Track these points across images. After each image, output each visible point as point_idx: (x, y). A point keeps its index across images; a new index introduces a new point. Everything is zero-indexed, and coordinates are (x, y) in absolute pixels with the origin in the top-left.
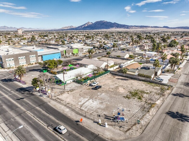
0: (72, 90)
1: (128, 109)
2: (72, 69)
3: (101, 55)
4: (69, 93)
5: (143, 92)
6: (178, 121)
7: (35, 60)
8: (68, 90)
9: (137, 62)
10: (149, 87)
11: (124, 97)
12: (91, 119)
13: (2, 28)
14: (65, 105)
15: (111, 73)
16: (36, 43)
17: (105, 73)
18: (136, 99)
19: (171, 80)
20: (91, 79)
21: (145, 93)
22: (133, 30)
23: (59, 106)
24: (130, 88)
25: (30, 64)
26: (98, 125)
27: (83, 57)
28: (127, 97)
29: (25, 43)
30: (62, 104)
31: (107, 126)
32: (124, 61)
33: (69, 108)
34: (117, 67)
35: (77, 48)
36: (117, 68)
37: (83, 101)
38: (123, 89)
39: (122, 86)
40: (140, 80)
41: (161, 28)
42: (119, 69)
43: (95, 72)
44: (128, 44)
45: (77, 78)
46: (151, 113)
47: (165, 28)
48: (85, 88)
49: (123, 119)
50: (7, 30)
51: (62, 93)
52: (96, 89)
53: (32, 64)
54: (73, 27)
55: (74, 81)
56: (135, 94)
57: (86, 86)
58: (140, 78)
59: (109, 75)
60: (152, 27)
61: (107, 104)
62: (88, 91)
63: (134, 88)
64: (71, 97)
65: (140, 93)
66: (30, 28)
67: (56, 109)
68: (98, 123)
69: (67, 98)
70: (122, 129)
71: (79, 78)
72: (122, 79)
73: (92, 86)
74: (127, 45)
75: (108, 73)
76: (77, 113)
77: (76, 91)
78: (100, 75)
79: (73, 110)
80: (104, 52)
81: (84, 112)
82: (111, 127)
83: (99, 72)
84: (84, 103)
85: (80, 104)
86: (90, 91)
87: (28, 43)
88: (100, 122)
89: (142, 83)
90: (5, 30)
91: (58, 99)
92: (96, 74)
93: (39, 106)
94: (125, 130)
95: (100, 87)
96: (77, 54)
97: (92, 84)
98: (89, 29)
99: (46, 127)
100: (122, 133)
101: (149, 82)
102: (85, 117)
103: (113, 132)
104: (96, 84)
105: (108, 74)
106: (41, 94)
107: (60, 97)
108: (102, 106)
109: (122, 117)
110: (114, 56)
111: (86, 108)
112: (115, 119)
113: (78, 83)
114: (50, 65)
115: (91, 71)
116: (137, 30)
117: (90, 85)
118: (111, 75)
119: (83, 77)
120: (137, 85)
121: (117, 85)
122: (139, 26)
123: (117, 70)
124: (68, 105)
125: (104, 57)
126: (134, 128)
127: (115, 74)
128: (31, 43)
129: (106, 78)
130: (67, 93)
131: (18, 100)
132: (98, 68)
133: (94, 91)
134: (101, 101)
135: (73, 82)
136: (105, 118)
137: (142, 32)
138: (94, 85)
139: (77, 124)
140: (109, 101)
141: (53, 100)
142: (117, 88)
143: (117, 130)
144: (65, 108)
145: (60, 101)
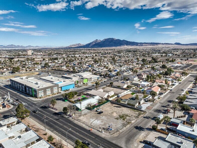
0: (85, 114)
1: (116, 125)
2: (85, 99)
3: (106, 84)
4: (84, 116)
5: (127, 116)
6: (138, 130)
7: (57, 91)
8: (83, 114)
10: (132, 112)
11: (115, 118)
12: (96, 129)
13: (9, 47)
14: (83, 123)
16: (49, 68)
17: (106, 102)
18: (122, 119)
19: (148, 108)
20: (97, 107)
21: (128, 116)
22: (143, 47)
24: (120, 113)
25: (54, 94)
27: (91, 86)
28: (117, 119)
29: (40, 69)
30: (81, 122)
31: (103, 132)
32: (123, 91)
33: (85, 124)
34: (116, 96)
35: (87, 78)
36: (115, 98)
37: (92, 121)
38: (116, 114)
39: (116, 112)
40: (128, 108)
41: (172, 45)
42: (117, 99)
43: (100, 101)
44: (131, 71)
45: (88, 106)
46: (126, 127)
47: (176, 45)
48: (93, 113)
49: (112, 129)
50: (14, 49)
51: (80, 116)
52: (100, 114)
53: (55, 94)
54: (80, 45)
55: (86, 108)
56: (122, 117)
57: (94, 111)
58: (129, 106)
59: (110, 103)
60: (163, 44)
61: (105, 122)
62: (95, 115)
63: (123, 113)
64: (86, 119)
65: (125, 116)
66: (37, 46)
67: (78, 124)
68: (99, 131)
69: (83, 119)
70: (110, 133)
71: (89, 106)
72: (117, 107)
73: (97, 111)
75: (109, 102)
76: (89, 127)
77: (88, 115)
78: (103, 104)
79: (87, 125)
80: (109, 81)
81: (93, 126)
82: (105, 133)
83: (102, 101)
84: (92, 122)
85: (90, 122)
86: (96, 115)
87: (42, 69)
88: (100, 131)
89: (129, 109)
90: (12, 49)
92: (101, 103)
93: (69, 123)
94: (111, 134)
95: (102, 112)
96: (87, 84)
97: (98, 110)
98: (97, 47)
99: (75, 132)
100: (110, 135)
102: (93, 128)
103: (106, 135)
104: (100, 110)
106: (68, 116)
107: (79, 118)
108: (102, 124)
109: (111, 128)
110: (115, 86)
111: (94, 124)
112: (107, 129)
113: (89, 110)
114: (69, 96)
115: (97, 101)
116: (147, 47)
117: (96, 111)
118: (110, 104)
119: (92, 105)
120: (125, 111)
121: (113, 111)
122: (149, 43)
123: (116, 99)
124: (84, 123)
125: (108, 86)
126: (116, 133)
127: (113, 103)
128: (45, 69)
129: (107, 106)
130: (83, 116)
131: (57, 120)
132: (102, 98)
133: (99, 115)
134: (102, 121)
136: (103, 129)
137: (152, 50)
138: (98, 111)
139: (90, 131)
140: (106, 121)
141: (76, 120)
142: (113, 113)
143: (108, 134)
144: (83, 124)
145: (79, 120)
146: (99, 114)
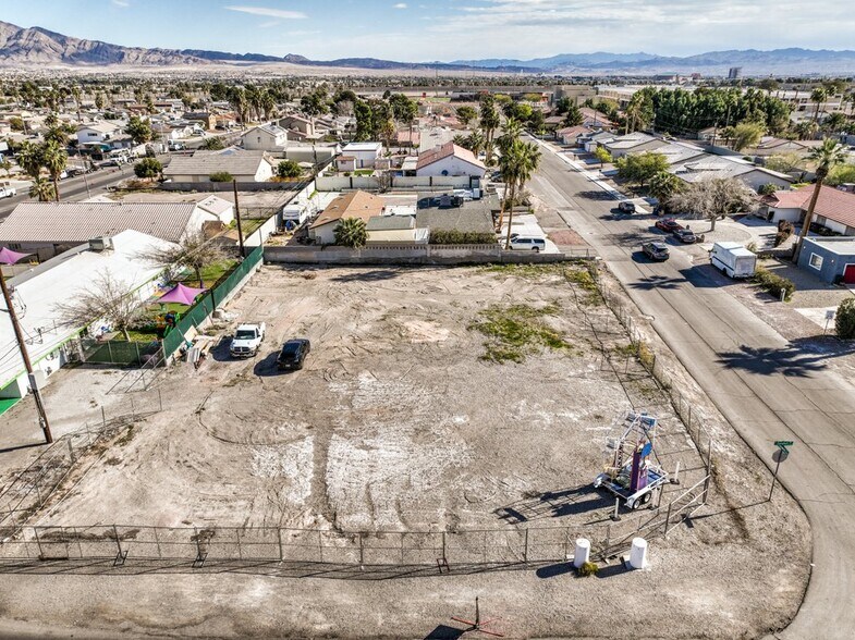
0: (120, 430)
1: (586, 413)
9: (334, 191)
11: (486, 359)
12: (507, 566)
14: (198, 563)
15: (273, 263)
18: (543, 349)
19: (557, 239)
20: (193, 319)
22: (154, 71)
23: (146, 600)
26: (584, 580)
34: (271, 226)
36: (275, 235)
38: (427, 325)
40: (447, 264)
45: (84, 332)
51: (52, 478)
55: (72, 363)
57: (197, 365)
58: (445, 253)
59: (271, 273)
61: (457, 429)
62: (241, 393)
69: (140, 498)
74: (197, 127)
75: (256, 262)
84: (321, 484)
85: (295, 498)
89: (469, 274)
91: (64, 538)
101: (493, 263)
105: (258, 271)
108: (452, 453)
110: (190, 179)
111: (371, 504)
116: (173, 69)
117: (227, 353)
118: (280, 273)
124: (214, 552)
125: (129, 190)
127: (302, 263)
129: (274, 294)
135: (64, 366)
141: (20, 567)
145: (108, 549)
146: (282, 370)
